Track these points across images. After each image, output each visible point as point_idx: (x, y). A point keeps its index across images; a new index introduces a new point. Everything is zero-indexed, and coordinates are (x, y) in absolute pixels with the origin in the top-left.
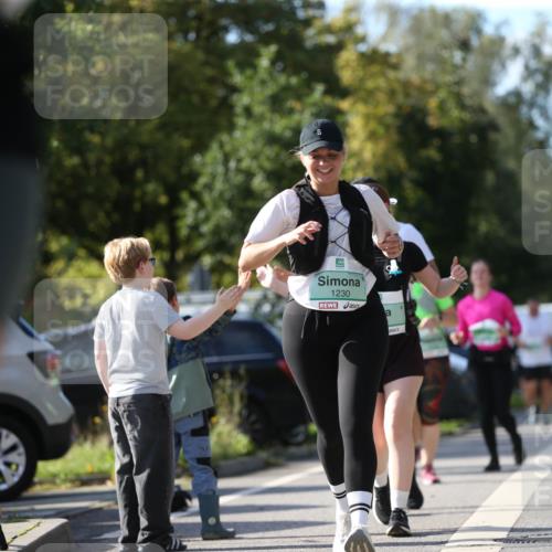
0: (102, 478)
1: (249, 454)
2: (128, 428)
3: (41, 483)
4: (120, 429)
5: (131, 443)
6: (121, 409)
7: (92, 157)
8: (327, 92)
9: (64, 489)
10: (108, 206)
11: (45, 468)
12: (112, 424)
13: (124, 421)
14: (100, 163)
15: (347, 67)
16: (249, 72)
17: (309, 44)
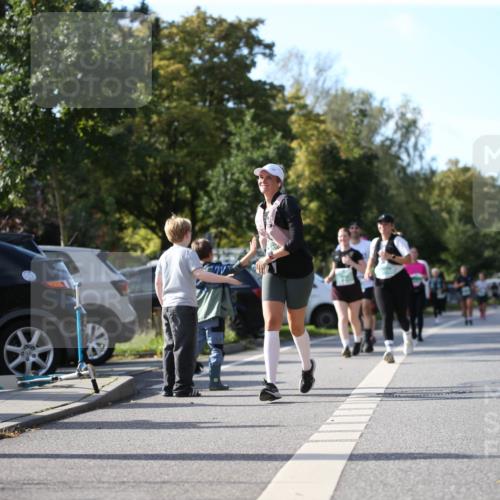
0: (152, 353)
1: (235, 342)
2: (172, 324)
3: (117, 355)
4: (168, 325)
5: (173, 333)
6: (168, 314)
7: (149, 172)
8: (283, 137)
9: (130, 359)
10: (157, 199)
11: (119, 347)
12: (164, 321)
13: (170, 320)
14: (153, 174)
15: (295, 123)
16: (239, 124)
17: (275, 108)
